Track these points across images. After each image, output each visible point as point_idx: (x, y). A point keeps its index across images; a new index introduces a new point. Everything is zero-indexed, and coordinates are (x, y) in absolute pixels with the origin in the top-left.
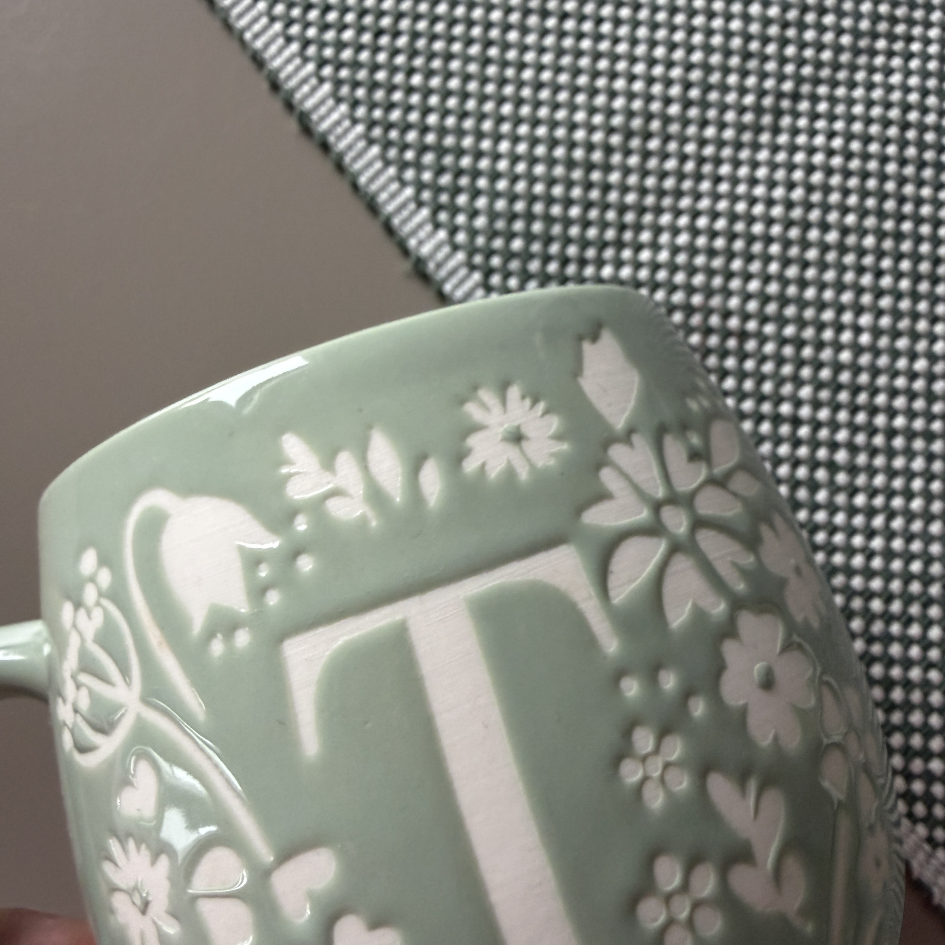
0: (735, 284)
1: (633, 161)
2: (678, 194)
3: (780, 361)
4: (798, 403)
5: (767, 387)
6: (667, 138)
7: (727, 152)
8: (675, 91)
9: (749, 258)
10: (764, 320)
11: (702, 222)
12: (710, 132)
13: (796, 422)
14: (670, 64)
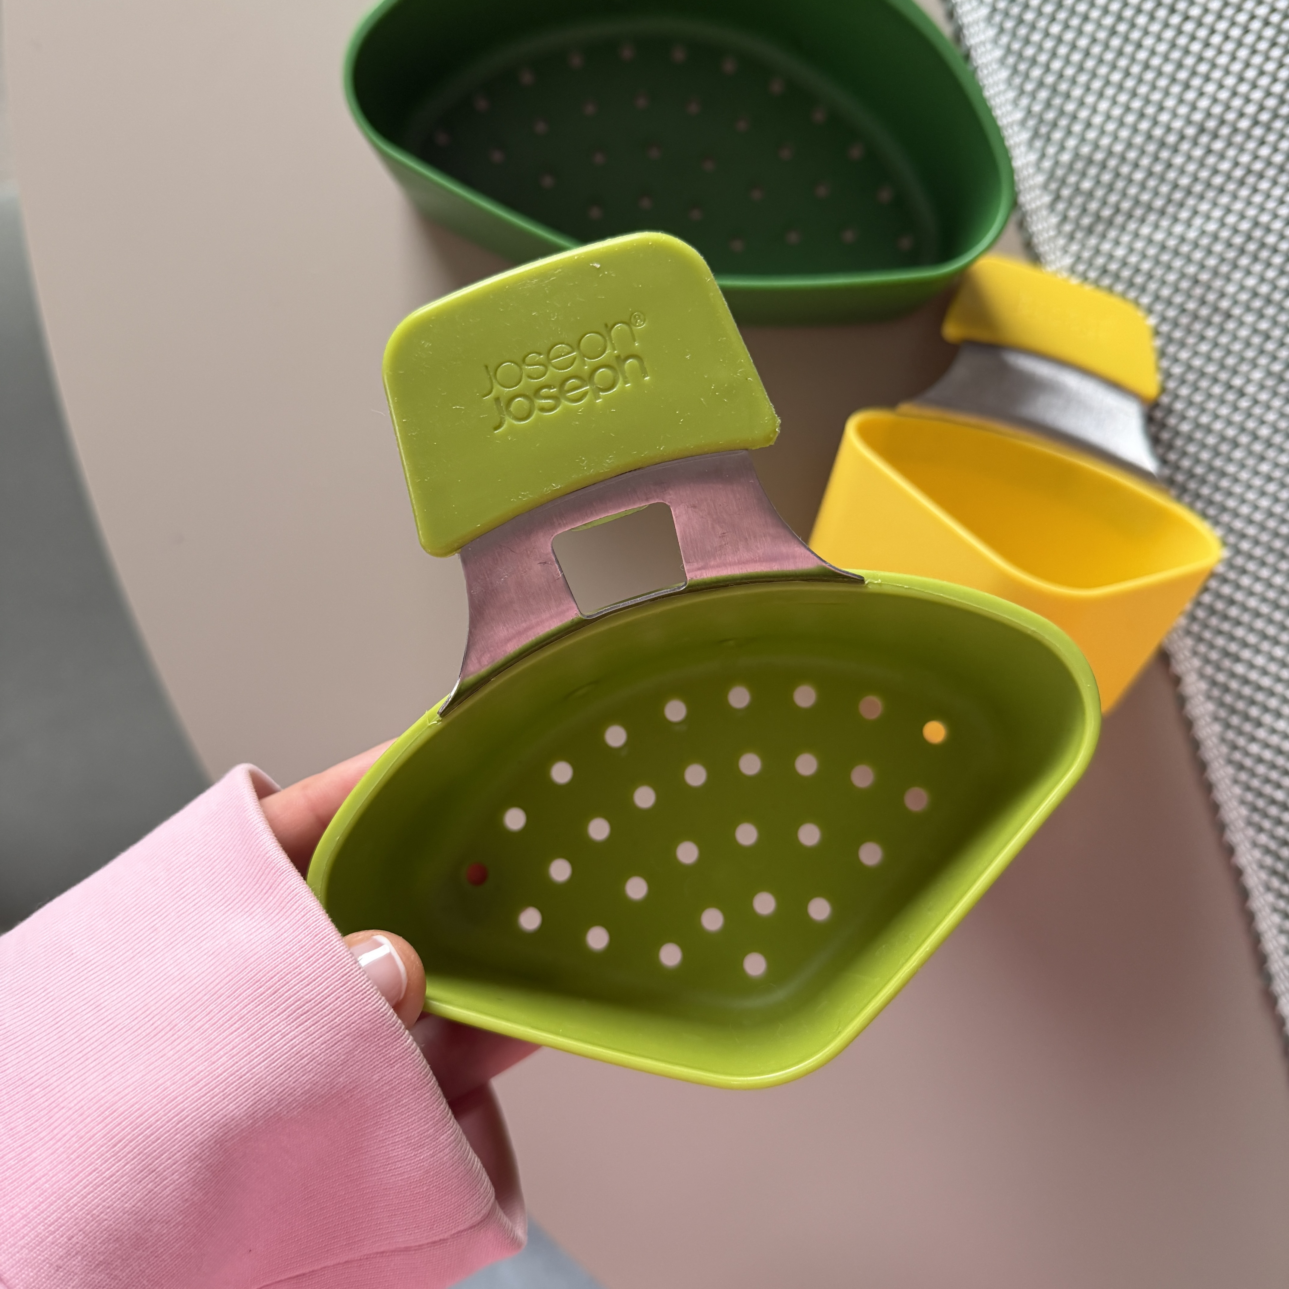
0: (1237, 275)
1: (1198, 153)
2: (1221, 190)
3: (1248, 344)
4: (1249, 381)
5: (1231, 361)
6: (1229, 144)
7: (1271, 172)
8: (1251, 109)
9: (1255, 258)
10: (1248, 309)
11: (1231, 219)
12: (1265, 151)
13: (1241, 393)
14: (1254, 86)
